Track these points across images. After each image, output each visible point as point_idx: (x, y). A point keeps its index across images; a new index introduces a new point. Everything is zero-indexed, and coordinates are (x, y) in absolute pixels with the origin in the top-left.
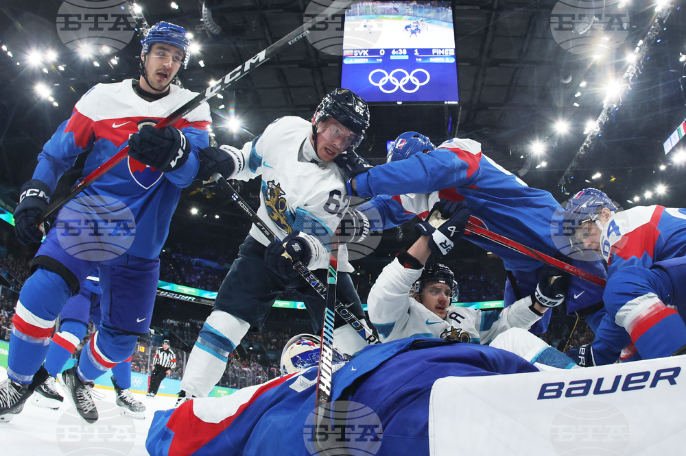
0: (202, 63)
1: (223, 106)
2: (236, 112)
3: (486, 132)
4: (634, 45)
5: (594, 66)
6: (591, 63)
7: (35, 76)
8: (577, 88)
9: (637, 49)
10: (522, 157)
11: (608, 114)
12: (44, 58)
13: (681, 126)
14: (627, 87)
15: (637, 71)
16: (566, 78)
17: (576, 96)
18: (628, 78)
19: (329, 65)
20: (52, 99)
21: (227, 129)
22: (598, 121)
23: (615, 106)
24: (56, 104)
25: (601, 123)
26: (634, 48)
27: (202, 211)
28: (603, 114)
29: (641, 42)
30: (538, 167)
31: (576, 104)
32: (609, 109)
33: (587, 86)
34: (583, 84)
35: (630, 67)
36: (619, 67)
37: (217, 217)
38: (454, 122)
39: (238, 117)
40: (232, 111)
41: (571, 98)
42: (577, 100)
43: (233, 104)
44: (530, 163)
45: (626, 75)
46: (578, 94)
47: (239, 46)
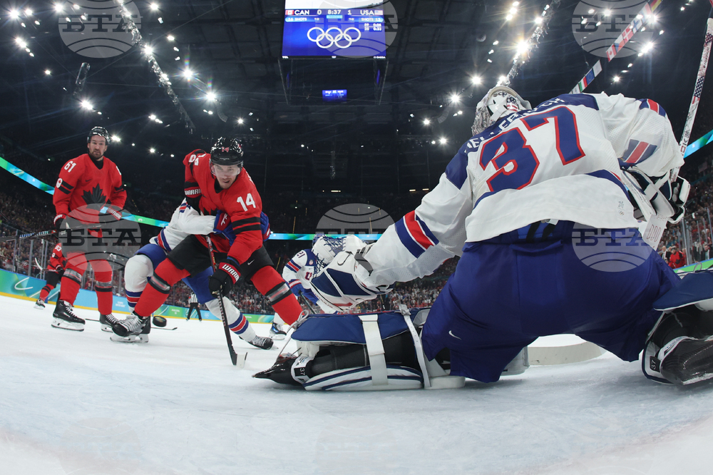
0: (160, 20)
1: (178, 58)
2: (190, 65)
3: (410, 84)
4: (542, 9)
5: (506, 26)
6: (503, 25)
7: (14, 29)
8: (491, 46)
9: (544, 12)
10: (441, 106)
11: (518, 70)
12: (22, 13)
13: (582, 81)
14: (535, 46)
15: (544, 32)
16: (481, 37)
17: (490, 53)
18: (535, 38)
19: (273, 23)
20: (28, 50)
21: (182, 78)
22: (508, 76)
23: (524, 62)
24: (32, 55)
25: (511, 77)
26: (541, 12)
27: (159, 150)
28: (513, 69)
29: (548, 7)
30: (456, 115)
31: (489, 61)
32: (519, 65)
33: (500, 44)
34: (496, 43)
35: (538, 28)
36: (528, 29)
37: (172, 156)
38: (382, 74)
39: (192, 68)
40: (187, 62)
41: (486, 55)
42: (490, 56)
43: (188, 56)
44: (448, 112)
45: (534, 35)
46: (492, 51)
47: (194, 5)
